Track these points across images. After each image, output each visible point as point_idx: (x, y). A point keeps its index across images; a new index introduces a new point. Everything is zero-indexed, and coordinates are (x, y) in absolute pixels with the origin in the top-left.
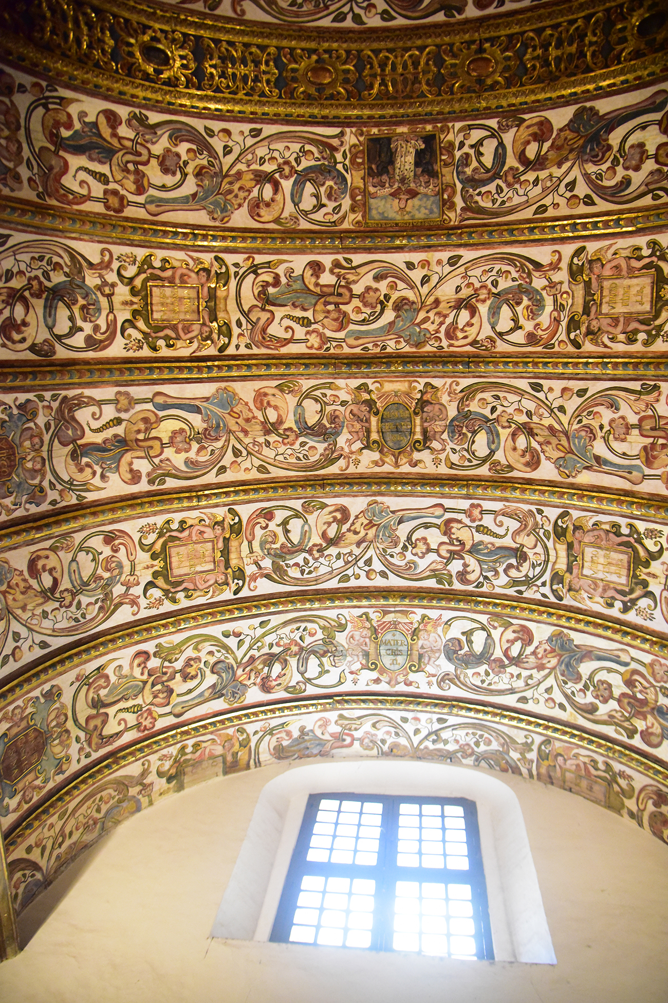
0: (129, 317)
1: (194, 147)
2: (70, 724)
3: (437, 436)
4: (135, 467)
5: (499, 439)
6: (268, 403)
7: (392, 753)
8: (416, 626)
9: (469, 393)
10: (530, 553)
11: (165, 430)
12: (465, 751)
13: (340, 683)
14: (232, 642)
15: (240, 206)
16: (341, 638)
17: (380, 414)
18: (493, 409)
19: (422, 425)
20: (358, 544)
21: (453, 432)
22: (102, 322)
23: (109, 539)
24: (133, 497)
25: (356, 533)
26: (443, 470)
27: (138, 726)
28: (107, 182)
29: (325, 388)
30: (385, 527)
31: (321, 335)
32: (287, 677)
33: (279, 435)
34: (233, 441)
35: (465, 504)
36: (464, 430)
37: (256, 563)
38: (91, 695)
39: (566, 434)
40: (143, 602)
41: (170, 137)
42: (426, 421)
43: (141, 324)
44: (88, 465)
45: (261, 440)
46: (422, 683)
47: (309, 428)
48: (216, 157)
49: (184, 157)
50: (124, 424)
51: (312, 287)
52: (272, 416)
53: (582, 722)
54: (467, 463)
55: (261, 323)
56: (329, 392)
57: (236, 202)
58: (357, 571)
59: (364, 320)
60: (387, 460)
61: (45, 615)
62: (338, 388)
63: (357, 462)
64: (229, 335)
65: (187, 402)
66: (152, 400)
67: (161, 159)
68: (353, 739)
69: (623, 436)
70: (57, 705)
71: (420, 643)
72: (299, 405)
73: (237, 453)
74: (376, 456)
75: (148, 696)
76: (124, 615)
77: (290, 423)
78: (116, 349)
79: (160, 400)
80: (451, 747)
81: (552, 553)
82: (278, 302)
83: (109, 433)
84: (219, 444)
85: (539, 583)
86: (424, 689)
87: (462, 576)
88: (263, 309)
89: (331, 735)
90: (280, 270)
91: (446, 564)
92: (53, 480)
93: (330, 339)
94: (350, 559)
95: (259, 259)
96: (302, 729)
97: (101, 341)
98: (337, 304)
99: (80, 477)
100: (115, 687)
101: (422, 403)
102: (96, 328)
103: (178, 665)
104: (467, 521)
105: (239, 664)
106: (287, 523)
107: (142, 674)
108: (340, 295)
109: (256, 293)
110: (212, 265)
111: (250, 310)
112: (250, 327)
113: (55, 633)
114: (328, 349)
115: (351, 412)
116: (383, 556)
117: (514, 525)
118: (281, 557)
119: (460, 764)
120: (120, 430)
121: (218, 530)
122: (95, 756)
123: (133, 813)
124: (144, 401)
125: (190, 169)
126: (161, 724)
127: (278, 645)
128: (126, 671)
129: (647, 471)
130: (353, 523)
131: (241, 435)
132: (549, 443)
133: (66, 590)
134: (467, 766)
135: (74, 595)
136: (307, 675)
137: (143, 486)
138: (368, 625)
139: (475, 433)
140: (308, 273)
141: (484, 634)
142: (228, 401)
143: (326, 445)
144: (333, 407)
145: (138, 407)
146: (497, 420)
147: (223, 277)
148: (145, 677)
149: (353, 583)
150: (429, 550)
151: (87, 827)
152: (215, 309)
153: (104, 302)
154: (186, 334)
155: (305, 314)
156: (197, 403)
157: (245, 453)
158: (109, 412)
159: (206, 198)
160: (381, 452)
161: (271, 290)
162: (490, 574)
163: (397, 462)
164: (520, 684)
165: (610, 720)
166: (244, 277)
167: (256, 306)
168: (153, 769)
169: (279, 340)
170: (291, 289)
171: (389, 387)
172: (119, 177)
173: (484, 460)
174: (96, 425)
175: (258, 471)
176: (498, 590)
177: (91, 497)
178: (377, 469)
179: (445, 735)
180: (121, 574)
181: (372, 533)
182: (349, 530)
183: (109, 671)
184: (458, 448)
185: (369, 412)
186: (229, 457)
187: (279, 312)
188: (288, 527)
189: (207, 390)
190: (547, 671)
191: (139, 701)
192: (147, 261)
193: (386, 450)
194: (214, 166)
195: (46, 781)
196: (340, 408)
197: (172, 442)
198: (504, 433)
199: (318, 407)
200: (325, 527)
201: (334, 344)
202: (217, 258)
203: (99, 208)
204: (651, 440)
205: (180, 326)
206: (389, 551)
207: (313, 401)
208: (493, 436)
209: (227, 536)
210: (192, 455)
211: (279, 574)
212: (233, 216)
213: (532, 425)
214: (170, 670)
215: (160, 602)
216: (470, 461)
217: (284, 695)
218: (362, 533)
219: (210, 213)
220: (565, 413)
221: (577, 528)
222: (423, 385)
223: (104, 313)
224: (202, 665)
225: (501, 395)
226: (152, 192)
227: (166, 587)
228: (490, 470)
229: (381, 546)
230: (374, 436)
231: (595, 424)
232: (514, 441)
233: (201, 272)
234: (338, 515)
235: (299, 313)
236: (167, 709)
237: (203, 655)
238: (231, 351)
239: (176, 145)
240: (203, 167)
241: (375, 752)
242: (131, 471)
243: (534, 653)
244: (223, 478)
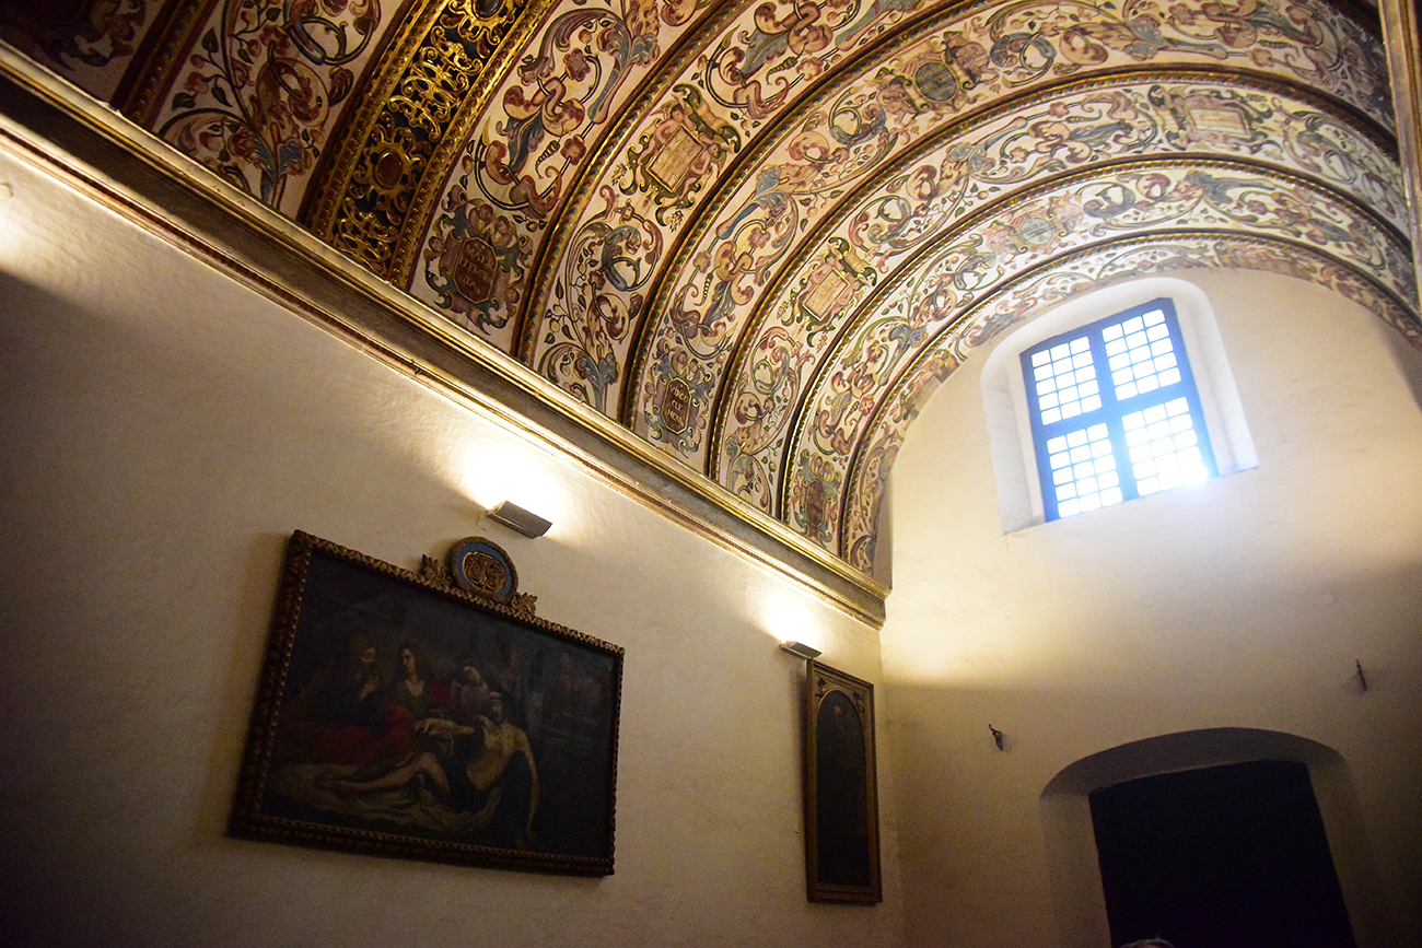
0: (656, 207)
1: (581, 28)
2: (825, 458)
3: (984, 69)
4: (743, 289)
5: (1052, 47)
6: (805, 148)
7: (1077, 291)
8: (1048, 207)
9: (996, 22)
10: (1134, 123)
11: (743, 244)
12: (1144, 266)
13: (1001, 275)
14: (894, 312)
15: (657, 29)
16: (982, 249)
17: (914, 83)
18: (1032, 25)
19: (962, 69)
20: (957, 183)
21: (998, 59)
22: (646, 237)
23: (763, 345)
24: (758, 306)
25: (948, 177)
26: (1006, 92)
27: (864, 413)
28: (557, 145)
29: (847, 97)
30: (974, 158)
31: (811, 61)
32: (953, 299)
33: (831, 161)
34: (797, 198)
35: (1046, 107)
36: (1010, 53)
37: (877, 254)
38: (823, 431)
39: (1124, 25)
40: (813, 351)
41: (559, 46)
42: (964, 63)
43: (667, 201)
44: (717, 326)
45: (820, 176)
46: (1076, 240)
47: (854, 136)
48: (604, 13)
49: (582, 46)
50: (714, 274)
51: (774, 31)
52: (815, 153)
53: (1245, 227)
54: (1028, 77)
55: (752, 97)
56: (852, 98)
57: (651, 30)
58: (967, 200)
59: (845, 20)
60: (944, 111)
61: (767, 429)
62: (857, 89)
63: (916, 130)
64: (734, 132)
65: (742, 209)
66: (718, 237)
67: (569, 73)
68: (1035, 300)
69: (1190, 21)
70: (811, 459)
71: (1059, 216)
72: (832, 126)
73: (805, 203)
74: (931, 114)
75: (857, 393)
76: (808, 370)
77: (834, 145)
78: (669, 238)
79: (723, 231)
80: (1130, 267)
81: (1157, 119)
82: (753, 69)
83: (711, 291)
84: (789, 210)
85: (1155, 141)
86: (1081, 243)
87: (1073, 157)
88: (745, 87)
89: (1014, 307)
90: (735, 42)
91: (1052, 156)
92: (708, 362)
93: (823, 59)
94: (955, 197)
95: (708, 53)
96: (987, 319)
97: (656, 248)
98: (808, 26)
99: (718, 338)
100: (833, 410)
101: (951, 52)
102: (646, 246)
103: (864, 358)
104: (1055, 119)
105: (908, 320)
106: (883, 210)
107: (844, 386)
108: (806, 16)
109: (729, 80)
110: (677, 98)
111: (735, 99)
112: (745, 110)
113: (779, 429)
114: (826, 68)
115: (884, 98)
116: (985, 178)
117: (1106, 107)
118: (893, 235)
119: (1145, 276)
120: (716, 281)
121: (831, 260)
122: (850, 455)
123: (895, 455)
124: (714, 244)
125: (595, 50)
126: (876, 399)
127: (931, 287)
128: (833, 395)
129: (1229, 49)
130: (942, 172)
131: (800, 189)
132: (1109, 37)
133: (766, 401)
134: (1151, 275)
135: (771, 399)
136: (968, 288)
137: (758, 291)
138: (1001, 227)
139: (1022, 51)
140: (761, 22)
141: (1119, 189)
142: (773, 177)
143: (878, 136)
144: (865, 105)
145: (714, 253)
146: (1040, 32)
147: (694, 97)
148: (848, 386)
149: (969, 210)
150: (1028, 154)
151: (873, 490)
152: (708, 127)
153: (634, 223)
154: (701, 168)
155: (785, 57)
156: (750, 202)
157: (812, 197)
158: (700, 280)
159: (627, 54)
160: (934, 109)
161: (739, 66)
162: (1100, 148)
163: (954, 108)
164: (1174, 212)
165: (1273, 225)
166: (708, 79)
167: (738, 89)
168: (891, 423)
169: (777, 96)
170: (756, 48)
171: (907, 58)
172: (559, 131)
173: (1045, 68)
174: (698, 300)
175: (832, 198)
176: (1114, 157)
177: (734, 340)
178: (939, 123)
179: (1118, 263)
180: (787, 353)
181: (964, 170)
182: (941, 179)
183: (824, 407)
184: (1011, 69)
185: (902, 87)
186: (802, 210)
187: (760, 76)
188: (886, 213)
189: (749, 186)
190: (1195, 200)
191: (854, 400)
192: (632, 155)
193: (937, 105)
194: (609, 23)
195: (836, 498)
196: (871, 102)
197: (753, 246)
198: (1055, 41)
199: (851, 115)
200: (918, 190)
201: (830, 58)
202: (675, 90)
203: (572, 170)
204: (1223, 24)
205: (693, 168)
206: (989, 172)
207: (843, 115)
208: (1044, 47)
209: (841, 257)
210: (774, 237)
211: (900, 245)
212: (659, 43)
213: (1083, 26)
214: (861, 367)
215: (824, 338)
216: (1029, 74)
217: (958, 311)
218: (955, 174)
219: (639, 63)
220: (1113, 7)
221: (1174, 97)
222: (942, 36)
223: (641, 230)
224: (881, 343)
225: (1033, 10)
226: (587, 105)
227: (821, 327)
228: (1055, 73)
229: (979, 173)
230: (919, 102)
231: (1154, 13)
232: (1069, 43)
233: (674, 114)
234: (925, 175)
235: (779, 61)
236: (876, 386)
237: (878, 337)
238: (745, 141)
239: (568, 46)
240: (603, 34)
241: (1060, 297)
242: (743, 293)
243: (1176, 190)
244: (809, 228)
